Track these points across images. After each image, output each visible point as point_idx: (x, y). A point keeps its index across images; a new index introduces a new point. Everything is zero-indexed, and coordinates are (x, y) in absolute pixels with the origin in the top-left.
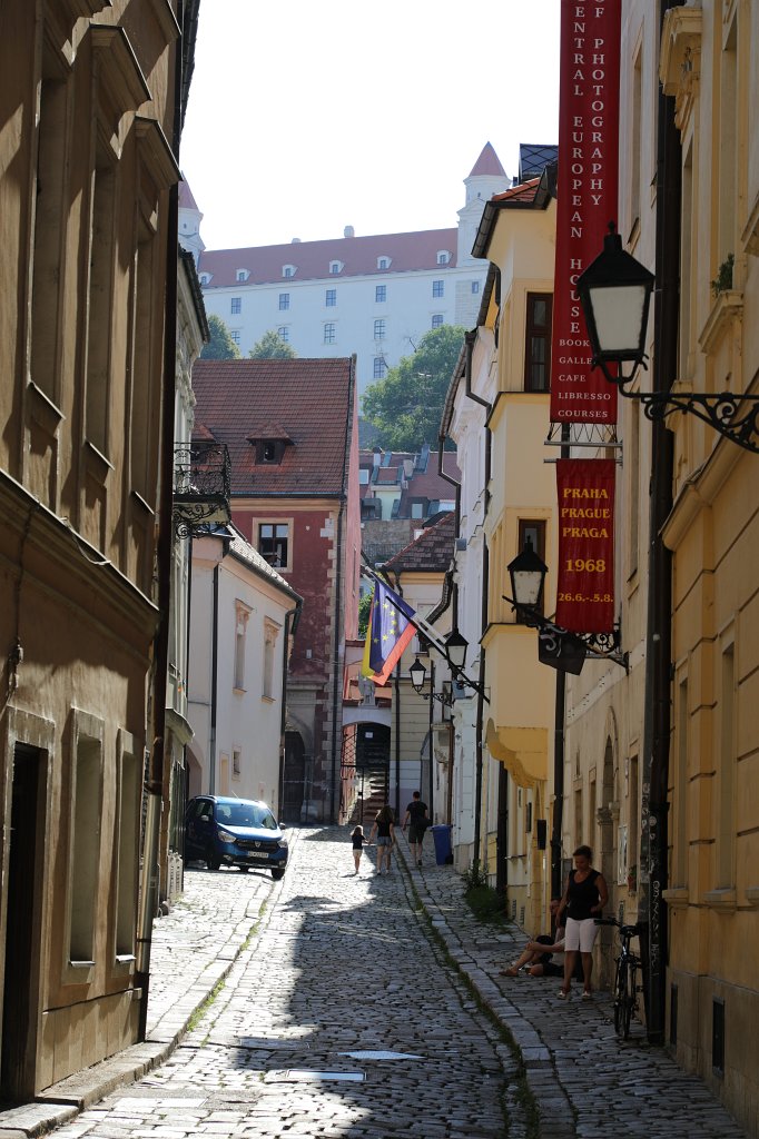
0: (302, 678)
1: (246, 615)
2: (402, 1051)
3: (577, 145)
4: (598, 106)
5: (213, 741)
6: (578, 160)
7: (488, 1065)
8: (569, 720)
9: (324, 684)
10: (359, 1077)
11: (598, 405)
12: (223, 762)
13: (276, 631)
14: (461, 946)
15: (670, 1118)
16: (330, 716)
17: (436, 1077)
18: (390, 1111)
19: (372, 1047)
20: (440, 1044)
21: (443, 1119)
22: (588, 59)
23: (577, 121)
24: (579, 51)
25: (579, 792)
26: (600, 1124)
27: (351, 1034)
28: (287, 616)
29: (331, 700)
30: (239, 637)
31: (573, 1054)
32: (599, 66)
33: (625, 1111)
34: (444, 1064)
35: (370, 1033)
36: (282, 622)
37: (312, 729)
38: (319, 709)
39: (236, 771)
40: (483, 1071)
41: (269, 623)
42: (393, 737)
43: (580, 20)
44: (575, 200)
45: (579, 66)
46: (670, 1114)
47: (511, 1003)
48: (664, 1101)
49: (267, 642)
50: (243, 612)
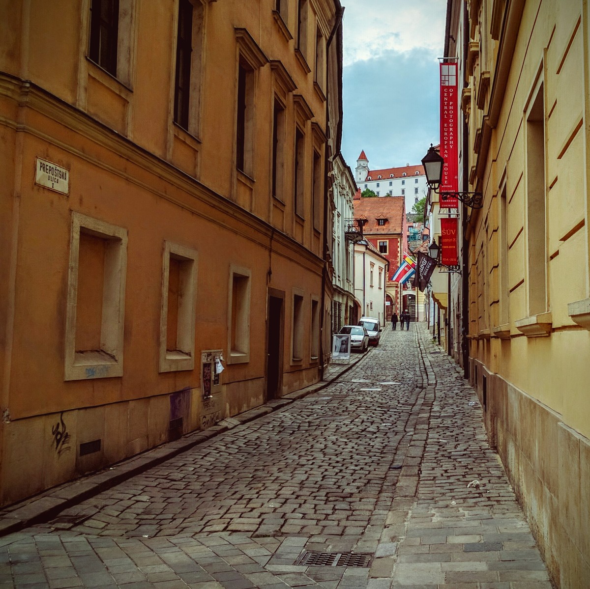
0: (392, 283)
1: (373, 266)
2: (396, 382)
3: (446, 132)
4: (451, 121)
5: (364, 300)
6: (446, 136)
7: (419, 385)
8: (452, 291)
9: (397, 284)
10: (380, 390)
11: (453, 203)
12: (368, 305)
13: (382, 270)
14: (426, 353)
15: (461, 399)
16: (399, 293)
17: (403, 389)
18: (384, 399)
19: (389, 381)
20: (408, 380)
21: (398, 401)
22: (448, 108)
23: (445, 125)
24: (446, 106)
25: (454, 310)
26: (441, 401)
27: (384, 378)
28: (385, 266)
29: (399, 288)
30: (372, 272)
31: (443, 382)
32: (451, 110)
33: (449, 397)
34: (406, 385)
35: (389, 378)
36: (384, 268)
37: (395, 296)
38: (396, 291)
39: (371, 308)
40: (417, 387)
41: (380, 269)
42: (416, 298)
43: (446, 97)
44: (445, 147)
45: (446, 110)
46: (461, 398)
47: (432, 368)
48: (461, 394)
49: (380, 273)
50: (372, 265)
